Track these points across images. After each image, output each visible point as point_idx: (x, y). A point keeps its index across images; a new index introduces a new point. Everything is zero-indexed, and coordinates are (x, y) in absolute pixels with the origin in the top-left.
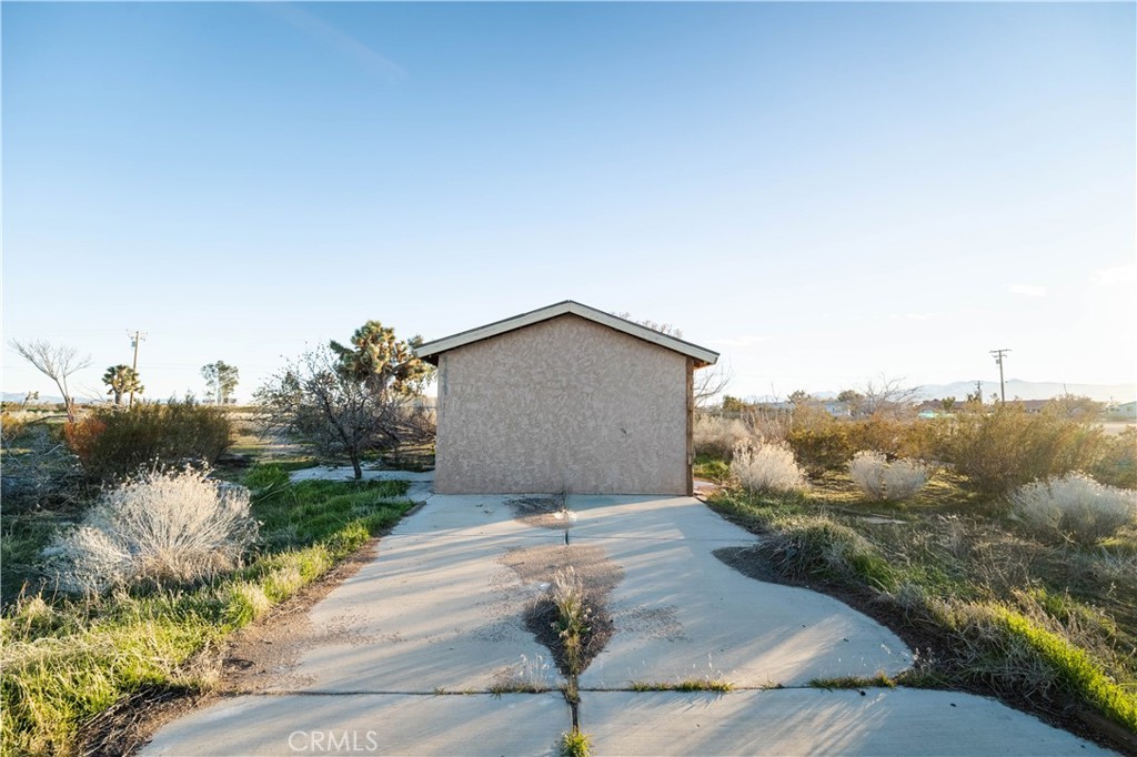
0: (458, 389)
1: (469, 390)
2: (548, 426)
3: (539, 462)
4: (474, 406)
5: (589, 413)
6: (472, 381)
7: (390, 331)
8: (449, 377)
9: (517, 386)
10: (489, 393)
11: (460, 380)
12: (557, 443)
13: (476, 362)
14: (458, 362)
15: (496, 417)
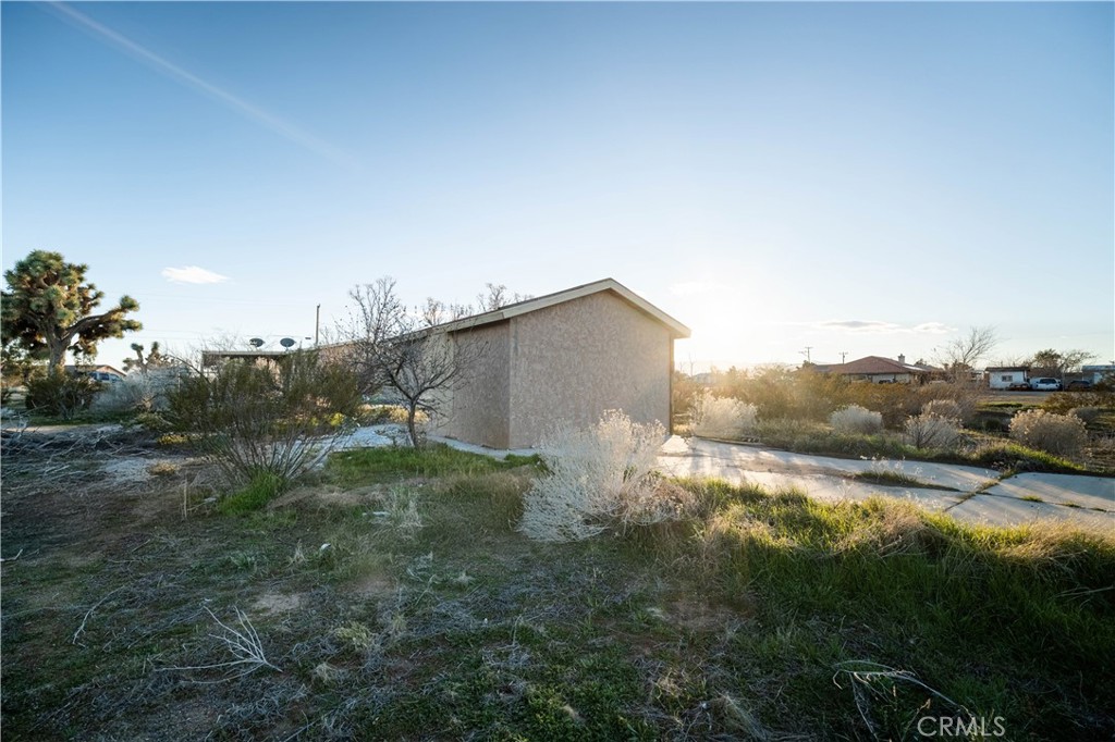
0: (526, 350)
1: (534, 352)
2: (590, 384)
3: (584, 415)
4: (538, 367)
5: (615, 374)
6: (537, 343)
7: (81, 270)
8: (519, 338)
9: (568, 348)
10: (549, 354)
11: (527, 343)
12: (595, 400)
13: (539, 326)
14: (526, 325)
15: (555, 377)
